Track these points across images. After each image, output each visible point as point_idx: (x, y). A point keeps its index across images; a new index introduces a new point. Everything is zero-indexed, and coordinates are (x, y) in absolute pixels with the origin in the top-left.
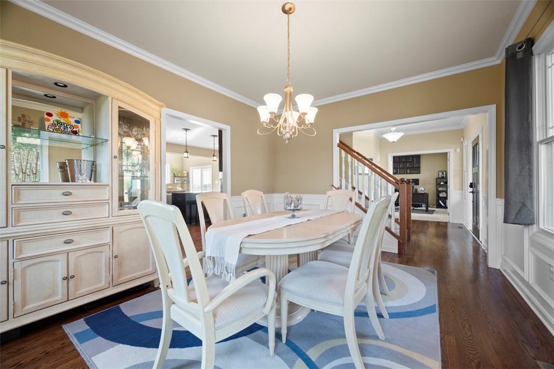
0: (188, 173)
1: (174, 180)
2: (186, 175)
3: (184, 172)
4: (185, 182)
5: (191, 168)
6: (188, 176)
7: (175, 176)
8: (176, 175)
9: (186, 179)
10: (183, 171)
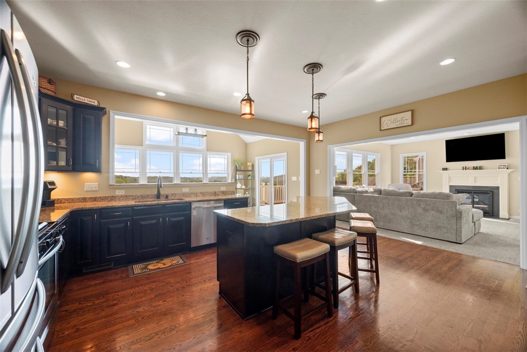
0: (253, 166)
1: (236, 174)
2: (250, 168)
3: (248, 164)
4: (250, 178)
5: (257, 158)
6: (253, 170)
7: (237, 170)
8: (238, 168)
9: (250, 173)
10: (246, 162)
